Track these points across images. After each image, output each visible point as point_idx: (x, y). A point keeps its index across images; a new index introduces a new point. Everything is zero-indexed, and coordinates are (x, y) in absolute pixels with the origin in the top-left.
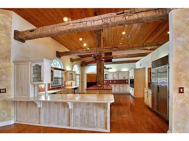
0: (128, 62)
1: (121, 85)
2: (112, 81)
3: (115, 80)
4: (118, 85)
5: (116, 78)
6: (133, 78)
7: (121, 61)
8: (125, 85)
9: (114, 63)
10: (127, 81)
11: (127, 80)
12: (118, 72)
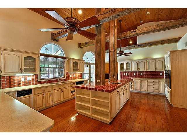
0: (163, 42)
1: (150, 80)
2: (136, 73)
3: (142, 72)
4: (144, 80)
5: (142, 69)
6: (169, 69)
7: (150, 43)
8: (157, 80)
9: (140, 46)
10: (161, 74)
11: (161, 72)
12: (146, 60)
